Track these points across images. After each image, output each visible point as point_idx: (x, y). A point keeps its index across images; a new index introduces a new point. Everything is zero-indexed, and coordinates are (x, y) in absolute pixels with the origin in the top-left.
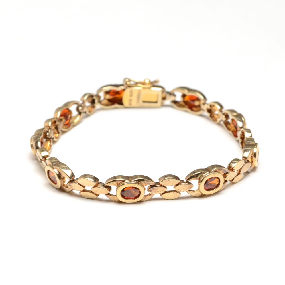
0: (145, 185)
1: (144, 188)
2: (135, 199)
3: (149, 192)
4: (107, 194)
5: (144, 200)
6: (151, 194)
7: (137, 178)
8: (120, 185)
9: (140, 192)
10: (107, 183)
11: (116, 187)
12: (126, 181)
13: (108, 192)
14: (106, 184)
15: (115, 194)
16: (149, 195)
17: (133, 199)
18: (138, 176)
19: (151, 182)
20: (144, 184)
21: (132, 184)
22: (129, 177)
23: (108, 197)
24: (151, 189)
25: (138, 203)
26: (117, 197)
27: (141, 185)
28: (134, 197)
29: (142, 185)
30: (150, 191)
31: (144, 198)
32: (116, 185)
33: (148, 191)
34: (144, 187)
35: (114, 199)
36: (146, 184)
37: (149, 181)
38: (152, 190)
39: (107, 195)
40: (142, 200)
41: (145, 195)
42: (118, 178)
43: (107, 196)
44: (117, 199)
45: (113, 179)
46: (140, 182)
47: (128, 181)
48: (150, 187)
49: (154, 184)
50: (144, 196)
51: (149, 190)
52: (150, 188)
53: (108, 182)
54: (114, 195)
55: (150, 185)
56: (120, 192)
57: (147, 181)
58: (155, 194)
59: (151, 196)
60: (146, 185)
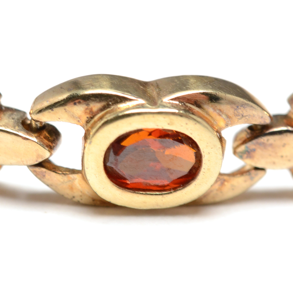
0: (222, 123)
1: (221, 139)
2: (175, 189)
3: (241, 157)
4: (40, 165)
5: (218, 199)
6: (248, 171)
7: (187, 89)
8: (101, 118)
9: (199, 157)
10: (40, 111)
11: (82, 132)
12: (130, 100)
13: (45, 154)
14: (35, 117)
15: (79, 168)
16: (241, 172)
17: (162, 189)
18: (192, 81)
19: (254, 112)
20: (218, 118)
21: (161, 118)
22: (145, 84)
23: (41, 177)
24: (251, 145)
25: (185, 210)
26: (85, 178)
27: (208, 122)
28: (166, 183)
29: (211, 125)
30: (248, 154)
31: (217, 186)
32: (85, 118)
33: (235, 152)
34: (218, 132)
35: (71, 188)
36: (228, 117)
37: (243, 105)
38: (254, 150)
39: (38, 169)
40: (205, 195)
41: (220, 174)
42: (93, 86)
43: (37, 174)
44: (86, 191)
45: (69, 90)
46: (199, 106)
47: (141, 101)
48: (244, 136)
49: (268, 121)
50: (216, 175)
51: (242, 148)
52: (245, 142)
53: (46, 104)
54: (73, 171)
55: (246, 125)
56: (103, 154)
57: (232, 103)
58: (268, 171)
59: (252, 179)
60: (227, 125)
